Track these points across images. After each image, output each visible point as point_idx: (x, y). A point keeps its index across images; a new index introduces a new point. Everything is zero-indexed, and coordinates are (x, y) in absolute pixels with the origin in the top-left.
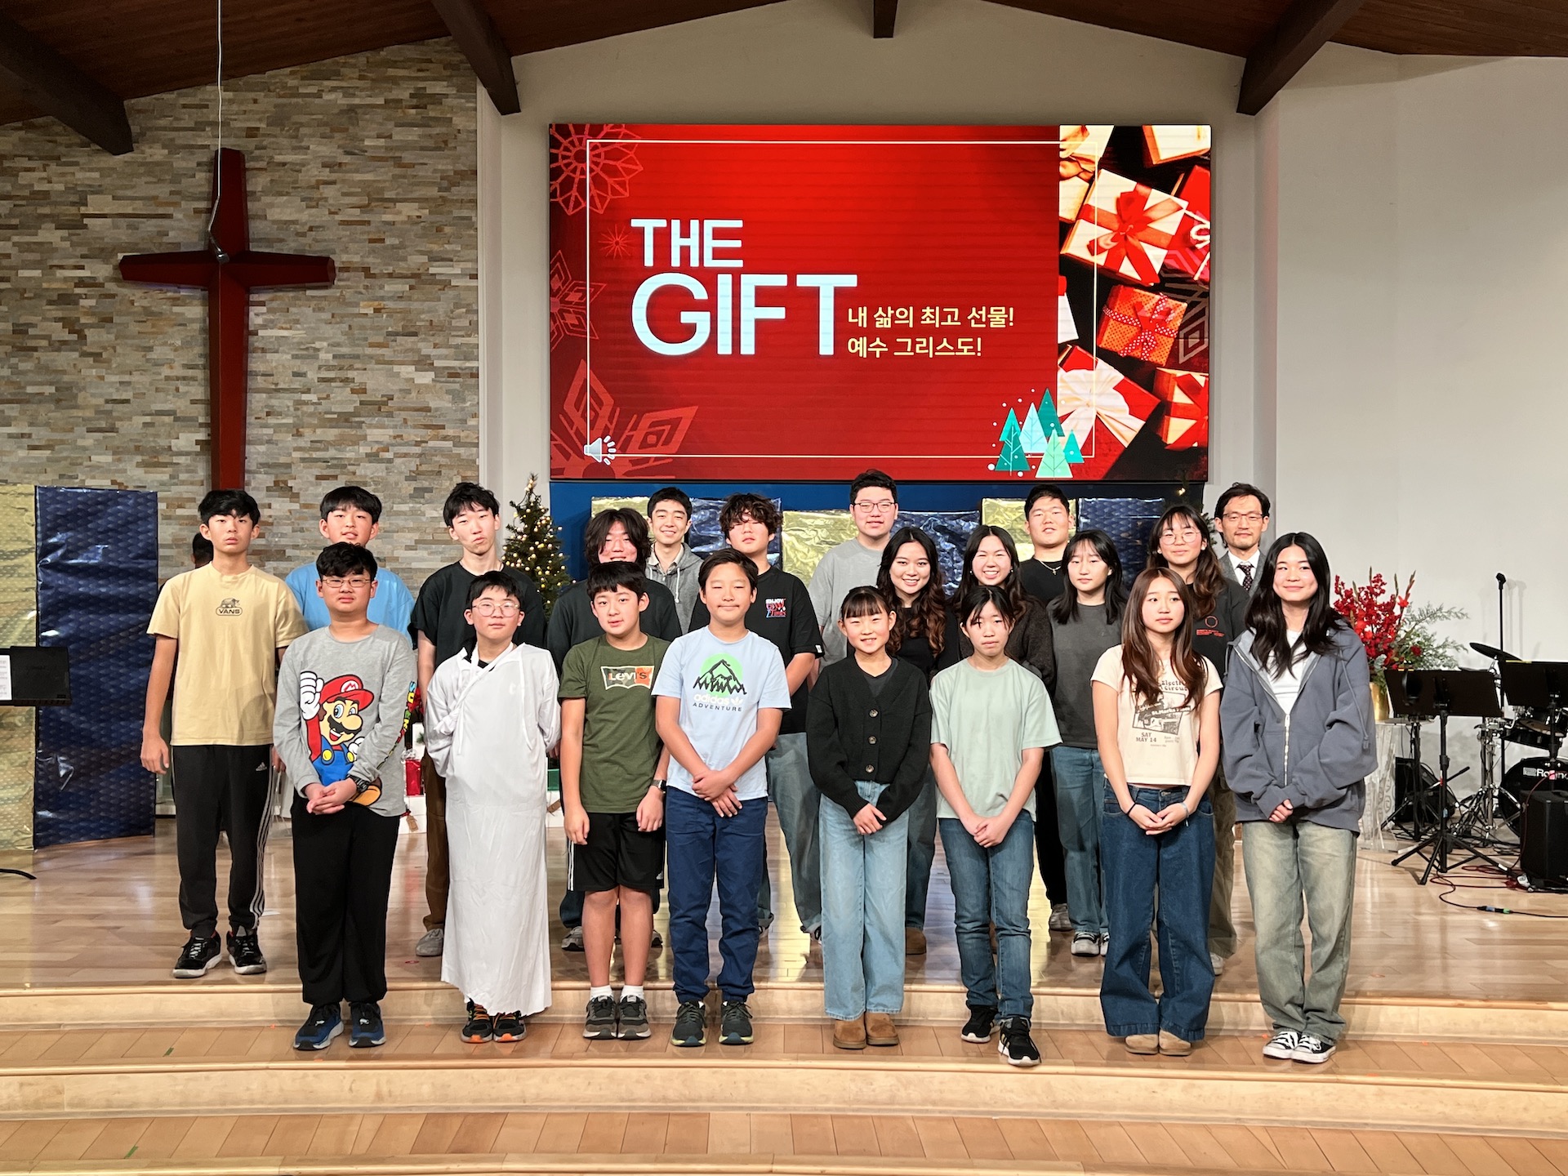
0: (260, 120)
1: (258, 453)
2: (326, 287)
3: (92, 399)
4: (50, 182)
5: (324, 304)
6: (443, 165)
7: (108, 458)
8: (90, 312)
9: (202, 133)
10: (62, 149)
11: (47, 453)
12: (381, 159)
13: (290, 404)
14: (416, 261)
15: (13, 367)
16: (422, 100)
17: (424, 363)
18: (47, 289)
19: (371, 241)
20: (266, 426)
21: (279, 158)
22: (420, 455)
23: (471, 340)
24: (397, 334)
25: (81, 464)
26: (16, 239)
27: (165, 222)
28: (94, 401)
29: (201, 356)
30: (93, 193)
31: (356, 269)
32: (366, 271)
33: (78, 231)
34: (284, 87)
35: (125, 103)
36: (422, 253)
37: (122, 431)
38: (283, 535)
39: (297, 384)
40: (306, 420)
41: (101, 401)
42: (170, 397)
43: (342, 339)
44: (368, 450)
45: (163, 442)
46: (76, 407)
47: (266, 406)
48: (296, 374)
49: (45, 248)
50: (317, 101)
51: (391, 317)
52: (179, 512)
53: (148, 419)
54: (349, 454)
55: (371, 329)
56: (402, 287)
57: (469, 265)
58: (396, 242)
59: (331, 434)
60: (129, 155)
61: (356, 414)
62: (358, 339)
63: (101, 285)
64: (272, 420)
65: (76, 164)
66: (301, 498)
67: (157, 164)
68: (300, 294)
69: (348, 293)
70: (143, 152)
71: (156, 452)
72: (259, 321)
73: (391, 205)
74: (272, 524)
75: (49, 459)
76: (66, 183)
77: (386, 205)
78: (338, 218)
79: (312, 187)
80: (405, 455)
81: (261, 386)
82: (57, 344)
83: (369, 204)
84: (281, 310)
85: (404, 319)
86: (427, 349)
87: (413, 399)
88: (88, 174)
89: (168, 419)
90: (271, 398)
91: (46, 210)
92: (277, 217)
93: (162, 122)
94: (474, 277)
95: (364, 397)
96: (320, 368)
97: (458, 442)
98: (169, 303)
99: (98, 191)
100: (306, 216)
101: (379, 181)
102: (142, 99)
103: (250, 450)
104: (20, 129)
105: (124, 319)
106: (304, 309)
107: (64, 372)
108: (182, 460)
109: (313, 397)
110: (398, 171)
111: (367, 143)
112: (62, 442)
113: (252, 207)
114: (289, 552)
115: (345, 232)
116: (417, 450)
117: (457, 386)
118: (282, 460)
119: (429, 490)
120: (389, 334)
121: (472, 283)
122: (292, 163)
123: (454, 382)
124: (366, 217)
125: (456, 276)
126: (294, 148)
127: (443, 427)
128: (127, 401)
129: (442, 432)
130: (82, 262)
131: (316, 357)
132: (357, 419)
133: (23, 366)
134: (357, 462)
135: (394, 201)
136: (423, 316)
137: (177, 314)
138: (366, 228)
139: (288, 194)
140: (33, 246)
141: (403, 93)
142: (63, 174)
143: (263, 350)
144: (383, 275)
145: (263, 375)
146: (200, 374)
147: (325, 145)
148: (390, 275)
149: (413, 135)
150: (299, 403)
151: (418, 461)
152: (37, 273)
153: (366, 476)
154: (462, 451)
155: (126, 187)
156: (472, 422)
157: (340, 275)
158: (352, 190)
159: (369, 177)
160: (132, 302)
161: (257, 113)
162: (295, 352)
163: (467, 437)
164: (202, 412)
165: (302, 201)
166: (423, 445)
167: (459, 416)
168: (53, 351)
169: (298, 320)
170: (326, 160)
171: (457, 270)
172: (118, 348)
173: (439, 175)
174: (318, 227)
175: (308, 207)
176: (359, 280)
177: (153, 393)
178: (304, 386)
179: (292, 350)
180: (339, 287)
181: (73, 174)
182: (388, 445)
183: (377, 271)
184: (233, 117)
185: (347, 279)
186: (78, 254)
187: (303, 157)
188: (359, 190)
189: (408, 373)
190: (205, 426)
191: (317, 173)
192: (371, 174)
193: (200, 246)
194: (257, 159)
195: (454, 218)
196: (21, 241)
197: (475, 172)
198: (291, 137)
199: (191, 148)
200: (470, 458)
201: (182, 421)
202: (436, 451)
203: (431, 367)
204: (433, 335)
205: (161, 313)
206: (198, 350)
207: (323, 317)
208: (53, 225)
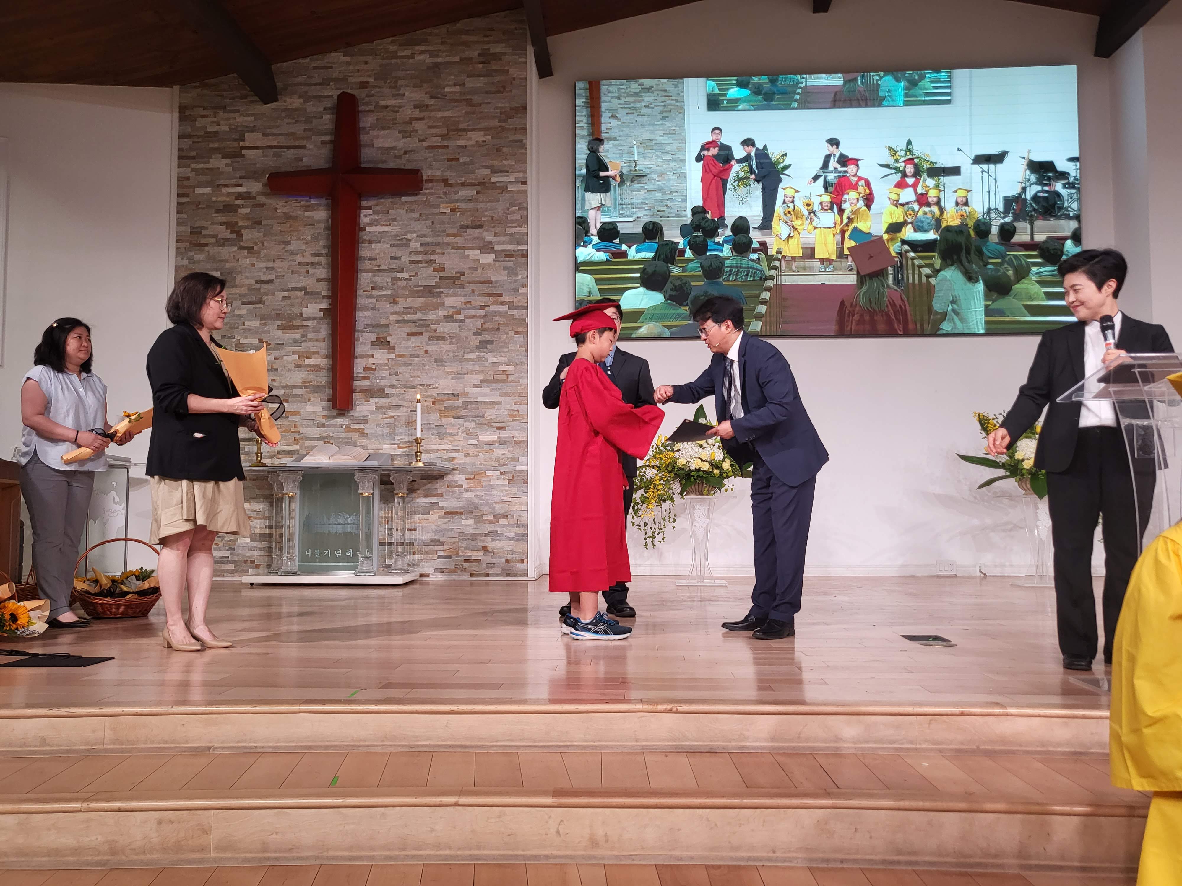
0: (369, 76)
1: (365, 317)
2: (416, 194)
3: (246, 280)
4: (218, 125)
5: (414, 206)
6: (503, 103)
7: (255, 323)
8: (247, 217)
9: (328, 87)
10: (228, 101)
12: (456, 101)
13: (389, 280)
14: (482, 172)
15: (190, 259)
16: (487, 57)
17: (487, 248)
18: (216, 201)
19: (449, 160)
20: (371, 297)
21: (383, 103)
22: (484, 316)
23: (522, 230)
24: (467, 227)
25: (237, 328)
26: (193, 166)
27: (301, 151)
28: (248, 282)
29: (324, 247)
30: (248, 132)
31: (438, 181)
32: (445, 182)
33: (238, 159)
34: (387, 51)
35: (272, 66)
36: (486, 167)
37: (266, 304)
38: (383, 378)
39: (394, 265)
40: (401, 292)
41: (253, 282)
42: (302, 277)
43: (427, 231)
44: (446, 313)
45: (296, 310)
46: (236, 286)
47: (372, 282)
48: (393, 258)
49: (215, 171)
50: (411, 61)
51: (463, 214)
52: (307, 361)
53: (286, 294)
54: (432, 316)
55: (448, 223)
56: (471, 192)
57: (521, 175)
58: (468, 160)
59: (419, 302)
60: (275, 103)
61: (436, 286)
62: (439, 231)
63: (254, 198)
64: (375, 293)
65: (238, 111)
66: (397, 350)
67: (296, 110)
68: (397, 200)
69: (431, 198)
70: (285, 102)
71: (291, 318)
72: (366, 220)
73: (464, 133)
74: (375, 369)
76: (230, 125)
77: (460, 133)
78: (425, 144)
79: (407, 123)
80: (473, 317)
81: (368, 268)
82: (222, 241)
83: (448, 134)
84: (383, 212)
85: (472, 216)
86: (489, 237)
87: (479, 274)
88: (246, 118)
89: (300, 294)
90: (375, 276)
91: (216, 145)
92: (380, 145)
93: (299, 80)
94: (525, 183)
95: (442, 274)
96: (410, 253)
97: (512, 305)
98: (302, 209)
99: (253, 130)
100: (402, 144)
101: (455, 117)
102: (285, 64)
103: (360, 314)
104: (198, 87)
105: (270, 222)
106: (399, 210)
107: (225, 260)
108: (310, 323)
109: (405, 275)
110: (468, 109)
111: (446, 90)
113: (364, 138)
114: (387, 390)
115: (430, 154)
116: (482, 312)
117: (511, 264)
118: (382, 322)
119: (491, 342)
120: (462, 227)
121: (524, 188)
122: (392, 106)
123: (509, 261)
124: (445, 143)
125: (511, 183)
126: (394, 95)
127: (501, 295)
128: (271, 281)
129: (501, 299)
130: (240, 181)
131: (407, 245)
132: (438, 290)
133: (197, 257)
134: (437, 323)
135: (466, 131)
136: (486, 213)
137: (308, 217)
138: (445, 151)
139: (389, 128)
140: (206, 171)
141: (473, 53)
142: (228, 119)
143: (370, 242)
144: (457, 184)
145: (370, 259)
146: (323, 260)
147: (417, 92)
148: (463, 184)
149: (479, 83)
150: (395, 279)
151: (482, 321)
152: (208, 190)
153: (444, 332)
154: (515, 312)
155: (272, 127)
156: (522, 291)
157: (426, 185)
158: (438, 124)
159: (447, 114)
160: (276, 209)
161: (368, 71)
162: (393, 242)
163: (519, 302)
164: (325, 288)
165: (399, 133)
166: (486, 308)
167: (513, 286)
168: (219, 246)
169: (395, 219)
170: (418, 102)
171: (512, 179)
172: (265, 243)
173: (499, 111)
174: (411, 151)
175: (403, 137)
176: (440, 188)
177: (290, 275)
178: (399, 267)
179: (390, 240)
180: (425, 194)
181: (235, 118)
182: (460, 309)
183: (453, 181)
184: (350, 74)
185: (432, 188)
186: (238, 176)
187: (401, 101)
188: (441, 124)
189: (475, 255)
190: (328, 297)
191: (410, 112)
192: (450, 112)
193: (326, 166)
194: (368, 104)
195: (510, 141)
196: (198, 167)
197: (525, 108)
198: (391, 87)
199: (319, 98)
200: (522, 317)
201: (310, 294)
202: (496, 313)
203: (492, 250)
204: (494, 227)
205: (297, 217)
206: (323, 243)
207: (413, 216)
208: (220, 156)
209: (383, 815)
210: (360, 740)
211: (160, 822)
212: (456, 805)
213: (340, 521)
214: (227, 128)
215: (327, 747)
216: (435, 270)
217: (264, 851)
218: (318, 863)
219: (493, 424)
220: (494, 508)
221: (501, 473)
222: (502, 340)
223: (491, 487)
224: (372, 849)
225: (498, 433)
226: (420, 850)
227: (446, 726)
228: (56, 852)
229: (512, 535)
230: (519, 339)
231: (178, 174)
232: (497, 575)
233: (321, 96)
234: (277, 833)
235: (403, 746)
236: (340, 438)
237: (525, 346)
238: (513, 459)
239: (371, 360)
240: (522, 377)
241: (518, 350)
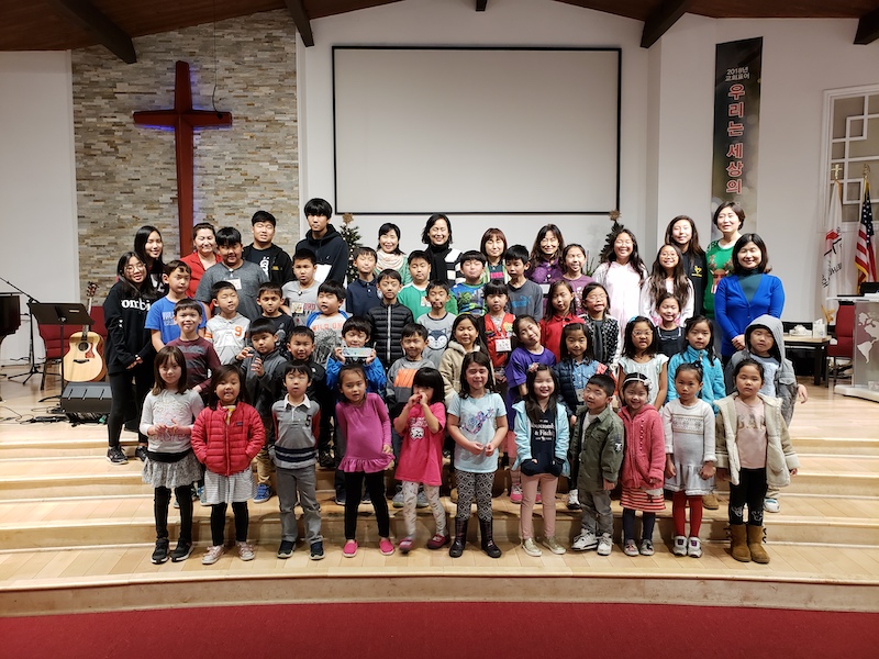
0: (196, 48)
1: (199, 203)
2: (228, 127)
3: (122, 178)
4: (99, 77)
5: (227, 134)
6: (280, 69)
7: (130, 206)
8: (120, 138)
9: (170, 55)
10: (104, 61)
11: (102, 203)
12: (252, 67)
13: (213, 180)
14: (269, 114)
15: (85, 164)
16: (271, 39)
17: (273, 161)
18: (100, 127)
19: (248, 105)
20: (202, 191)
21: (205, 66)
23: (295, 151)
24: (261, 148)
25: (118, 208)
26: (84, 103)
27: (153, 96)
28: (123, 180)
29: (172, 158)
30: (119, 82)
31: (242, 118)
32: (246, 118)
33: (113, 100)
34: (207, 32)
35: (133, 39)
36: (272, 110)
37: (136, 193)
39: (216, 171)
40: (220, 188)
41: (126, 179)
42: (158, 178)
43: (236, 150)
45: (155, 198)
46: (115, 182)
47: (202, 181)
48: (215, 167)
49: (98, 108)
50: (222, 39)
51: (258, 140)
53: (148, 187)
54: (240, 203)
55: (249, 146)
56: (263, 126)
57: (293, 116)
58: (260, 105)
59: (231, 194)
60: (135, 64)
61: (242, 185)
62: (243, 150)
63: (125, 125)
64: (204, 188)
65: (111, 68)
66: (219, 224)
67: (149, 68)
68: (216, 130)
69: (238, 129)
70: (142, 63)
71: (152, 203)
72: (198, 142)
73: (257, 88)
76: (106, 77)
77: (255, 88)
78: (233, 94)
79: (221, 80)
81: (199, 172)
82: (105, 153)
83: (247, 88)
84: (208, 137)
85: (264, 141)
86: (274, 155)
87: (269, 178)
88: (116, 73)
89: (157, 188)
90: (204, 177)
91: (98, 90)
92: (203, 94)
93: (150, 48)
94: (296, 121)
95: (246, 177)
96: (226, 164)
97: (289, 197)
98: (156, 134)
99: (121, 81)
101: (251, 77)
102: (140, 38)
103: (195, 201)
104: (84, 51)
105: (136, 141)
106: (218, 136)
107: (109, 166)
108: (163, 206)
109: (223, 177)
110: (260, 72)
111: (246, 59)
112: (109, 198)
113: (193, 89)
115: (236, 101)
116: (271, 201)
117: (288, 172)
118: (210, 206)
120: (257, 148)
121: (295, 124)
122: (211, 69)
123: (287, 170)
124: (246, 94)
125: (287, 121)
126: (212, 61)
127: (283, 191)
128: (138, 179)
129: (282, 193)
130: (115, 115)
131: (223, 159)
132: (243, 187)
133: (90, 163)
134: (244, 207)
135: (259, 86)
136: (272, 140)
137: (160, 139)
138: (246, 99)
139: (209, 83)
140: (92, 107)
141: (262, 35)
142: (104, 73)
143: (200, 156)
144: (254, 121)
145: (200, 167)
146: (172, 167)
147: (226, 60)
148: (257, 121)
149: (266, 55)
150: (217, 180)
151: (271, 206)
152: (94, 120)
153: (248, 213)
154: (291, 201)
155: (134, 80)
156: (295, 189)
157: (234, 121)
158: (240, 81)
159: (247, 75)
160: (139, 133)
161: (195, 44)
162: (214, 157)
163: (293, 195)
164: (174, 184)
165: (216, 86)
166: (274, 199)
167: (290, 185)
168: (103, 156)
169: (216, 142)
170: (227, 67)
171: (288, 118)
172: (133, 155)
173: (279, 74)
174: (225, 98)
175: (219, 89)
176: (243, 123)
177: (150, 176)
178: (219, 172)
179: (213, 155)
180: (234, 126)
181: (109, 73)
182: (258, 199)
183: (251, 119)
184: (183, 46)
185: (238, 123)
186: (113, 111)
187: (217, 65)
188: (242, 81)
189: (266, 166)
190: (175, 190)
191: (223, 73)
192: (248, 73)
194: (195, 66)
195: (286, 94)
196: (87, 104)
197: (295, 73)
198: (210, 56)
199: (164, 61)
200: (295, 205)
201: (164, 188)
202: (280, 202)
203: (277, 163)
204: (277, 148)
205: (153, 139)
206: (171, 156)
207: (227, 140)
208: (101, 97)
214: (104, 79)
216: (241, 174)
222: (283, 218)
230: (294, 218)
231: (74, 108)
237: (298, 222)
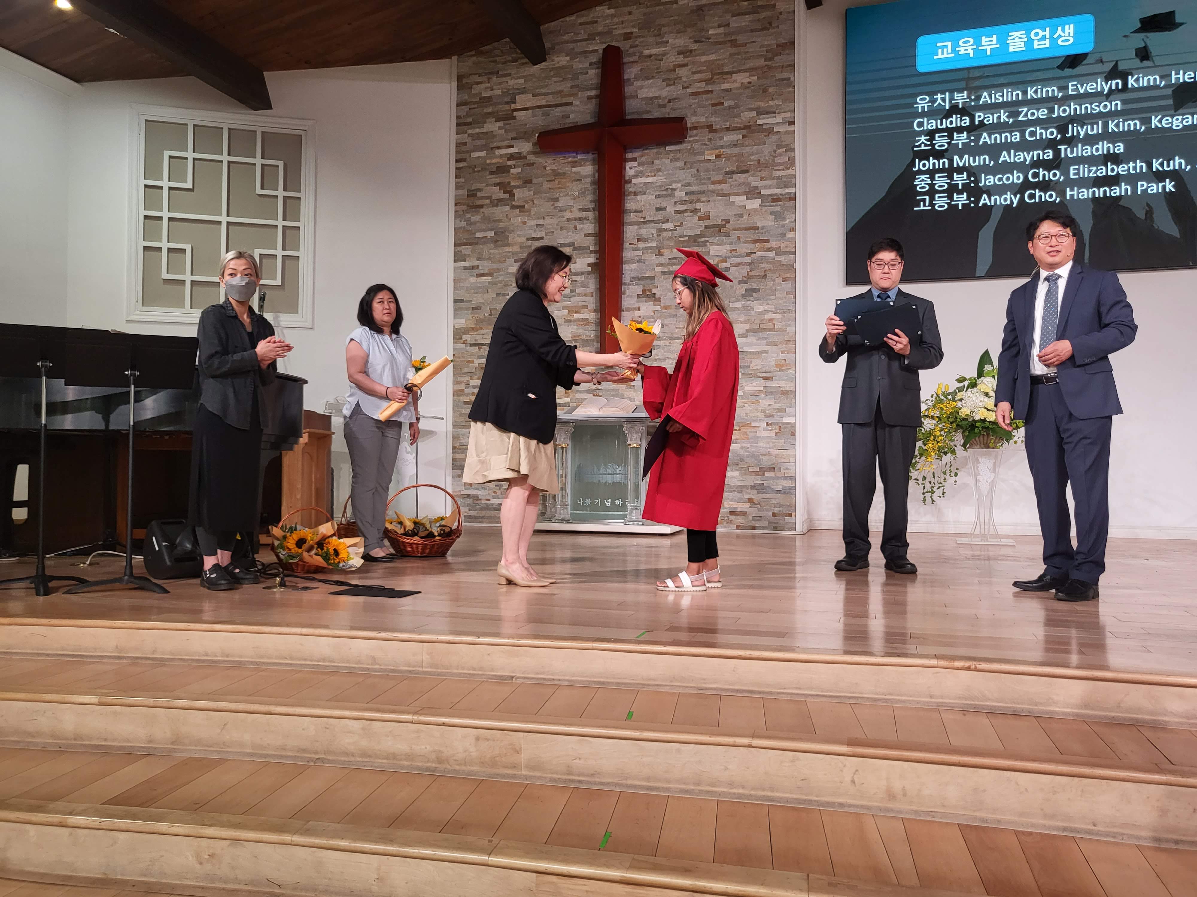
0: (634, 27)
1: (631, 270)
2: (681, 143)
3: (517, 238)
4: (492, 90)
5: (679, 155)
6: (770, 41)
8: (518, 177)
9: (594, 42)
10: (500, 66)
11: (489, 278)
12: (721, 43)
13: (654, 231)
14: (748, 115)
15: (468, 221)
17: (752, 193)
18: (490, 164)
19: (714, 105)
20: (637, 249)
21: (646, 52)
22: (750, 264)
23: (790, 172)
24: (733, 172)
26: (470, 131)
27: (568, 108)
28: (519, 240)
29: (591, 202)
30: (519, 94)
31: (702, 127)
32: (710, 128)
33: (511, 122)
35: (541, 27)
36: (752, 110)
39: (659, 217)
40: (666, 243)
41: (524, 239)
42: (570, 233)
43: (692, 180)
46: (508, 245)
47: (637, 235)
48: (659, 209)
49: (489, 135)
50: (675, 6)
51: (729, 160)
52: (577, 316)
55: (713, 170)
56: (736, 137)
57: (788, 115)
58: (733, 103)
60: (544, 63)
61: (702, 236)
62: (704, 179)
63: (525, 157)
64: (641, 245)
65: (510, 75)
66: (662, 302)
67: (562, 67)
68: (662, 150)
69: (696, 146)
70: (553, 61)
72: (632, 172)
73: (729, 76)
75: (489, 282)
76: (502, 89)
77: (724, 77)
78: (689, 90)
79: (671, 70)
80: (739, 264)
81: (634, 220)
82: (496, 202)
83: (712, 78)
84: (648, 163)
85: (738, 161)
86: (755, 182)
87: (745, 221)
88: (517, 81)
90: (640, 228)
91: (490, 110)
92: (644, 96)
93: (566, 37)
94: (792, 123)
95: (707, 223)
96: (675, 203)
97: (779, 251)
98: (569, 166)
99: (523, 91)
100: (666, 92)
101: (719, 60)
102: (553, 23)
103: (626, 267)
104: (474, 55)
105: (539, 180)
106: (664, 160)
107: (500, 221)
108: (578, 278)
109: (670, 226)
110: (734, 50)
111: (711, 32)
112: (498, 270)
113: (628, 90)
115: (693, 101)
116: (748, 260)
117: (778, 209)
118: (649, 274)
119: (757, 290)
120: (727, 173)
121: (791, 128)
122: (656, 55)
123: (776, 205)
124: (710, 88)
125: (778, 124)
126: (657, 44)
127: (768, 241)
128: (541, 239)
129: (767, 245)
130: (512, 143)
131: (672, 195)
132: (703, 239)
133: (474, 218)
135: (730, 73)
136: (752, 158)
137: (576, 173)
138: (709, 96)
139: (653, 77)
140: (481, 135)
142: (500, 84)
143: (635, 194)
144: (722, 129)
145: (635, 212)
146: (590, 215)
147: (680, 38)
148: (728, 129)
149: (744, 21)
150: (660, 230)
151: (748, 268)
152: (483, 154)
154: (782, 258)
155: (542, 87)
156: (790, 235)
157: (690, 133)
158: (701, 68)
159: (712, 57)
160: (545, 168)
161: (632, 21)
162: (658, 193)
163: (786, 247)
164: (593, 242)
165: (663, 81)
166: (752, 255)
167: (780, 231)
168: (493, 206)
169: (660, 169)
170: (680, 49)
171: (779, 120)
172: (535, 202)
173: (764, 49)
174: (675, 99)
175: (667, 86)
176: (705, 135)
177: (559, 231)
178: (664, 217)
179: (656, 191)
180: (690, 142)
181: (507, 82)
182: (726, 257)
183: (718, 127)
184: (614, 27)
185: (696, 135)
186: (510, 137)
187: (664, 49)
188: (705, 68)
189: (741, 201)
190: (595, 252)
191: (674, 59)
192: (714, 55)
193: (592, 121)
194: (632, 55)
195: (777, 80)
196: (474, 132)
197: (793, 43)
198: (655, 36)
200: (789, 263)
201: (578, 250)
202: (763, 260)
203: (759, 195)
204: (760, 171)
205: (564, 173)
206: (590, 197)
207: (678, 165)
208: (494, 119)
209: (679, 751)
210: (650, 679)
211: (477, 739)
212: (750, 746)
213: (609, 471)
215: (618, 684)
216: (700, 219)
217: (568, 774)
218: (618, 789)
219: (758, 374)
220: (760, 461)
221: (768, 424)
222: (768, 287)
223: (758, 439)
224: (668, 781)
225: (764, 383)
226: (714, 787)
227: (734, 671)
228: (394, 756)
229: (779, 488)
230: (787, 285)
231: (457, 140)
232: (764, 528)
233: (586, 52)
234: (580, 758)
235: (691, 687)
236: (608, 391)
237: (793, 293)
238: (779, 410)
239: (637, 313)
240: (789, 325)
241: (785, 298)
